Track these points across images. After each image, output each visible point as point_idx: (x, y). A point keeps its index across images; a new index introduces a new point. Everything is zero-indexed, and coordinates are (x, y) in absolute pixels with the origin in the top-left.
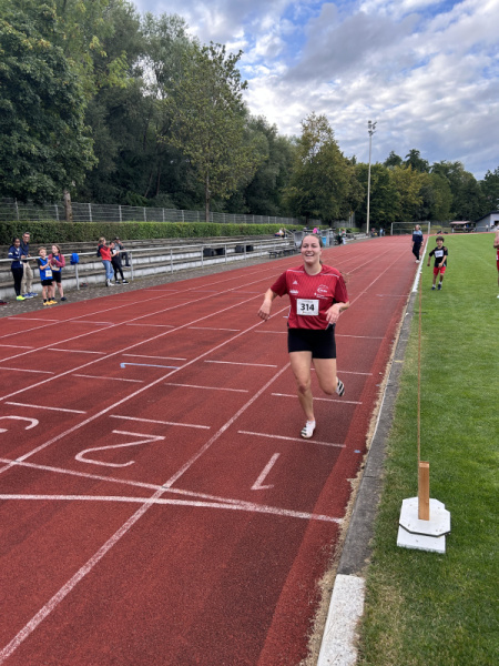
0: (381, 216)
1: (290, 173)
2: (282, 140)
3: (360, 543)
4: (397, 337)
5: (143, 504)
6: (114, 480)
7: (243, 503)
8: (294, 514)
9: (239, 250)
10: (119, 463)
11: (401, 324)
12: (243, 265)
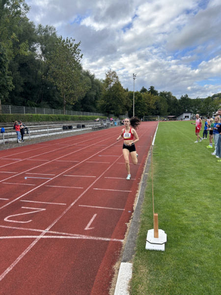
0: (139, 113)
1: (101, 94)
2: (97, 80)
3: (130, 249)
4: (146, 163)
5: (36, 238)
6: (22, 229)
7: (81, 235)
8: (103, 239)
9: (78, 127)
10: (25, 221)
11: (147, 158)
12: (80, 133)
